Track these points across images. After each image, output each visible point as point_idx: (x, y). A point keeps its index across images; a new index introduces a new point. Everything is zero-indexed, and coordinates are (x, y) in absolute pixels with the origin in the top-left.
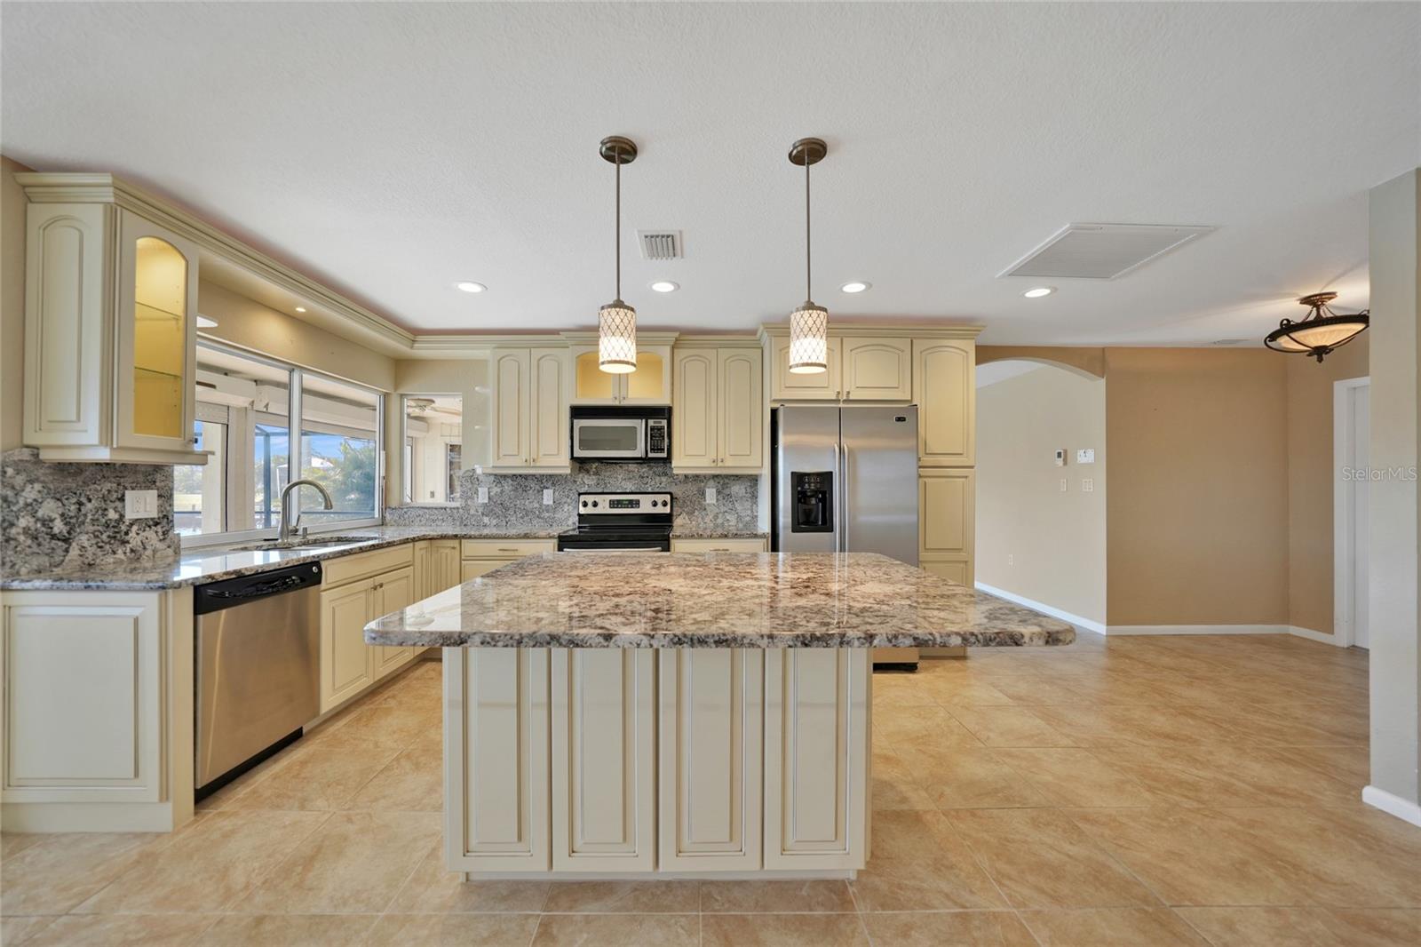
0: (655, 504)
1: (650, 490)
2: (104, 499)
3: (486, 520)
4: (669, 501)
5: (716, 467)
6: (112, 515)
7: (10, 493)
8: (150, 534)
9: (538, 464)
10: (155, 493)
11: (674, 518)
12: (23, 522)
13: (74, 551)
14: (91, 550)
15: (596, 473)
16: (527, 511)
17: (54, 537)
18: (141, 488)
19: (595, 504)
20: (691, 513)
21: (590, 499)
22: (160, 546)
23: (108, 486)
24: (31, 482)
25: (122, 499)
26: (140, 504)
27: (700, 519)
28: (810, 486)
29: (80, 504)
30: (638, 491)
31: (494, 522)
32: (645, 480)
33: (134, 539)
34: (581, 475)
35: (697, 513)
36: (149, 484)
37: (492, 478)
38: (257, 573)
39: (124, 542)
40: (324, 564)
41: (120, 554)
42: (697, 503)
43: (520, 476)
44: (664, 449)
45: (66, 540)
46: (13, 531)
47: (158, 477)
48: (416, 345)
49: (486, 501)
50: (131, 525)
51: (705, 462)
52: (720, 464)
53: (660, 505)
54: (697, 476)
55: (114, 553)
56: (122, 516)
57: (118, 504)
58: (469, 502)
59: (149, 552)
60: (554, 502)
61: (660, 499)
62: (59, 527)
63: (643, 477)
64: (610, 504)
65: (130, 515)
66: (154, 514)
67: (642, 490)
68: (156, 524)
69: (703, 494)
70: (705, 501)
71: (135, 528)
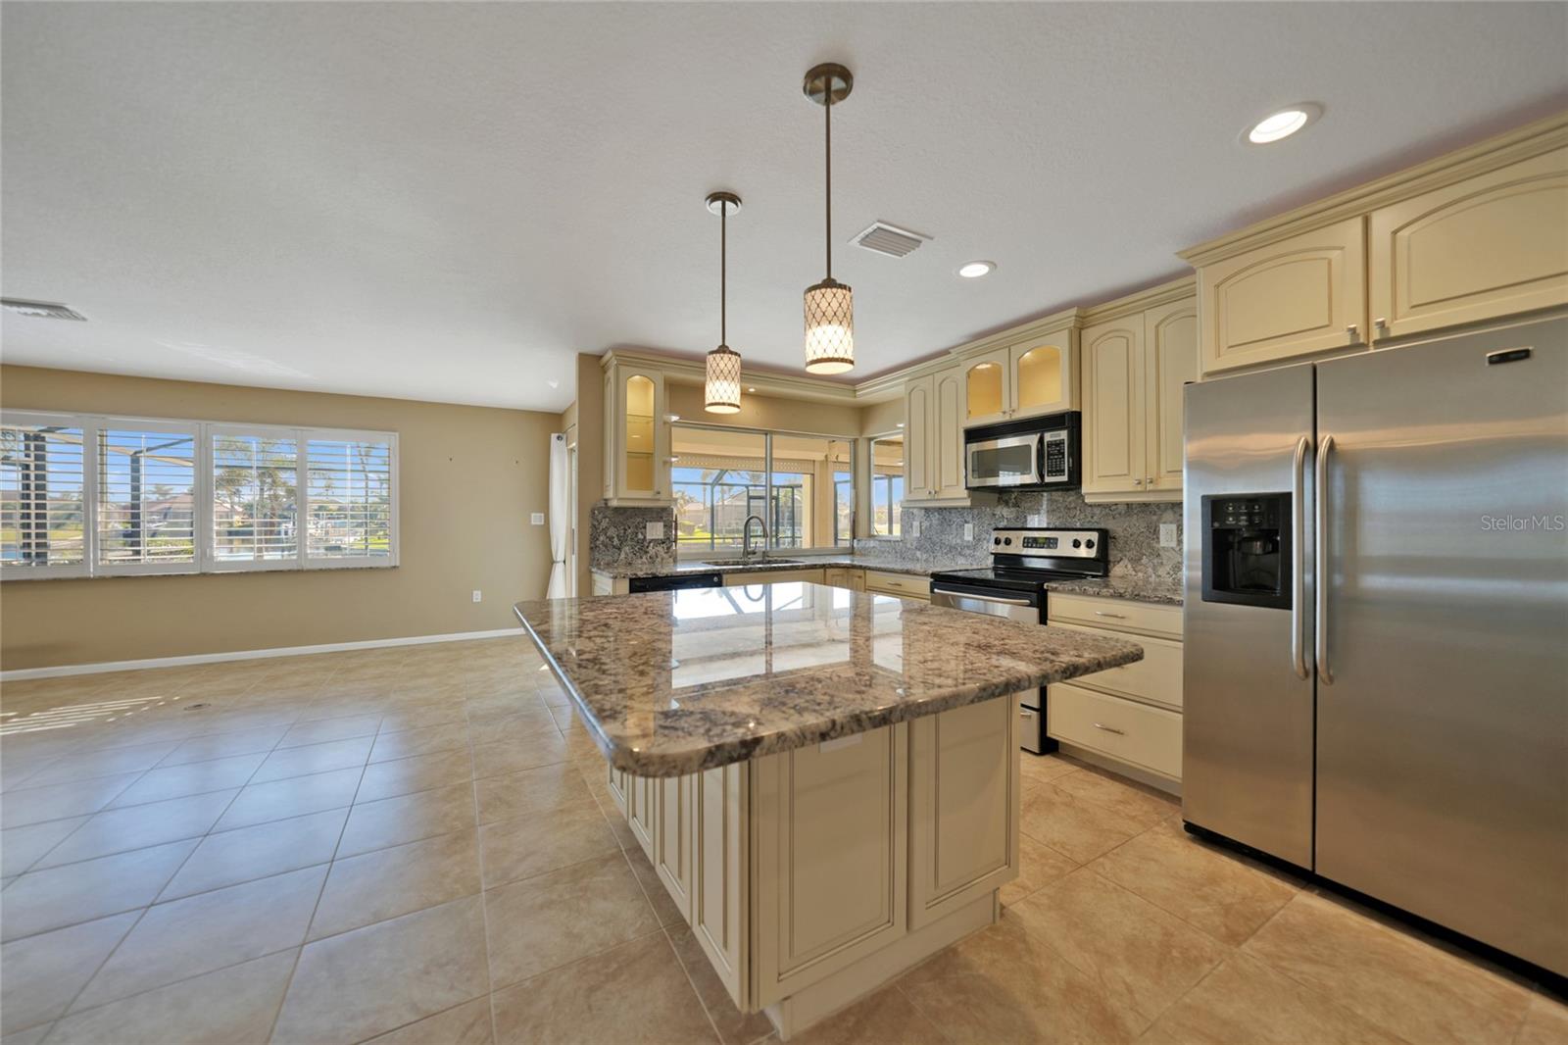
0: (1077, 544)
1: (1078, 526)
2: (636, 527)
3: (918, 554)
4: (1096, 541)
5: (1145, 492)
6: (640, 536)
7: (596, 523)
8: (660, 548)
9: (941, 497)
10: (662, 524)
11: (1112, 564)
12: (601, 538)
13: (623, 556)
14: (631, 555)
15: (1016, 505)
16: (951, 547)
17: (614, 547)
18: (655, 521)
19: (1008, 542)
20: (1136, 561)
21: (1003, 535)
22: (665, 555)
23: (638, 520)
24: (605, 518)
25: (645, 528)
26: (655, 531)
27: (1150, 570)
28: (1237, 520)
29: (625, 530)
30: (1063, 527)
31: (925, 556)
32: (1072, 514)
33: (652, 551)
34: (1000, 507)
35: (1145, 560)
36: (660, 519)
37: (923, 511)
38: (671, 576)
39: (647, 552)
40: (725, 577)
41: (644, 559)
42: (1145, 544)
43: (945, 509)
44: (1064, 471)
45: (619, 549)
46: (598, 542)
47: (664, 514)
48: (858, 393)
49: (918, 535)
50: (650, 543)
51: (1128, 485)
52: (1150, 487)
53: (1083, 546)
54: (1146, 505)
55: (641, 558)
56: (645, 537)
57: (643, 530)
58: (907, 537)
59: (659, 559)
60: (974, 538)
61: (1083, 537)
62: (616, 541)
63: (1069, 509)
64: (1024, 542)
65: (648, 537)
66: (661, 537)
67: (1069, 526)
68: (663, 543)
69: (1156, 532)
70: (1158, 542)
71: (651, 544)
